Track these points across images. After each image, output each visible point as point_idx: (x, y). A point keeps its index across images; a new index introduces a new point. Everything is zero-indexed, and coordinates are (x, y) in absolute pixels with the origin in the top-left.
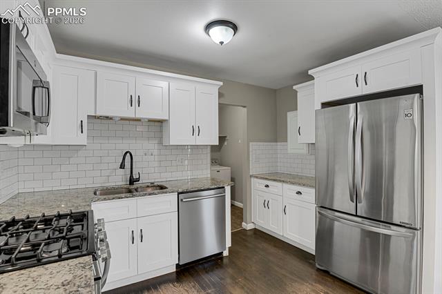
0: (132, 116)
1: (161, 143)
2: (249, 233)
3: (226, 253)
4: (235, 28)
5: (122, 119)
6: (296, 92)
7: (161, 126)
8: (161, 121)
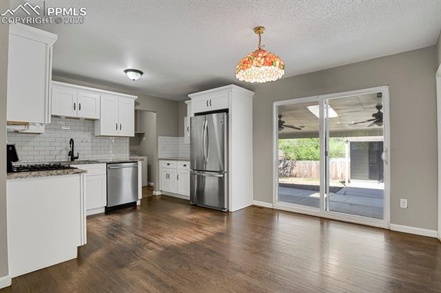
0: (75, 116)
1: (93, 134)
2: (157, 198)
3: (138, 203)
4: (141, 73)
5: (67, 118)
6: (187, 105)
7: (94, 123)
8: (94, 120)
